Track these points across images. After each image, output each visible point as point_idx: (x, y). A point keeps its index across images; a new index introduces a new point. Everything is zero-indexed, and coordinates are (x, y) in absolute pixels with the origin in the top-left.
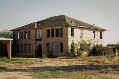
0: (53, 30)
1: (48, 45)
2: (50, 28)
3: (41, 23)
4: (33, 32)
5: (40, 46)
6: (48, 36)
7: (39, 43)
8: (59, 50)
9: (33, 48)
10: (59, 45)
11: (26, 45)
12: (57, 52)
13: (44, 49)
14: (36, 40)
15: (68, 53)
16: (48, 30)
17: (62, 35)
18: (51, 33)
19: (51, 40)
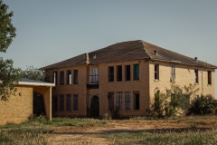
0: (120, 68)
1: (110, 95)
2: (115, 65)
3: (98, 56)
4: (82, 72)
5: (96, 98)
6: (111, 79)
7: (93, 92)
8: (132, 105)
9: (84, 102)
10: (132, 95)
11: (69, 96)
12: (128, 109)
13: (104, 103)
14: (89, 87)
15: (148, 110)
16: (111, 69)
17: (136, 78)
18: (116, 74)
19: (116, 87)
